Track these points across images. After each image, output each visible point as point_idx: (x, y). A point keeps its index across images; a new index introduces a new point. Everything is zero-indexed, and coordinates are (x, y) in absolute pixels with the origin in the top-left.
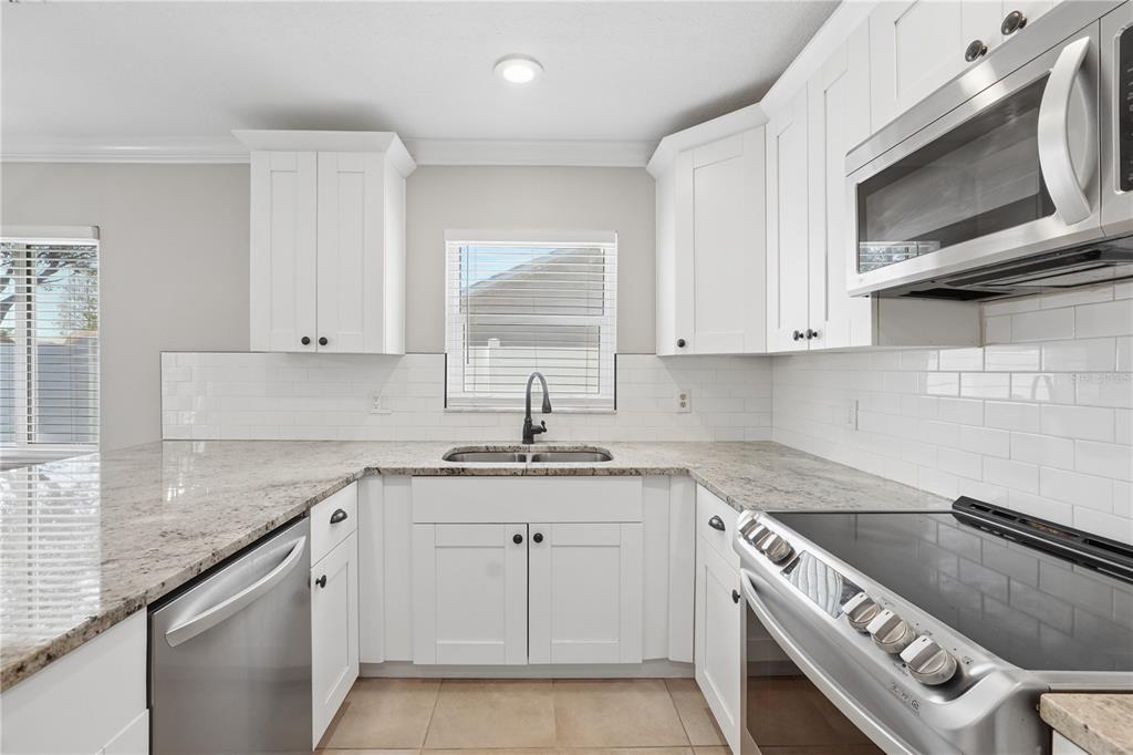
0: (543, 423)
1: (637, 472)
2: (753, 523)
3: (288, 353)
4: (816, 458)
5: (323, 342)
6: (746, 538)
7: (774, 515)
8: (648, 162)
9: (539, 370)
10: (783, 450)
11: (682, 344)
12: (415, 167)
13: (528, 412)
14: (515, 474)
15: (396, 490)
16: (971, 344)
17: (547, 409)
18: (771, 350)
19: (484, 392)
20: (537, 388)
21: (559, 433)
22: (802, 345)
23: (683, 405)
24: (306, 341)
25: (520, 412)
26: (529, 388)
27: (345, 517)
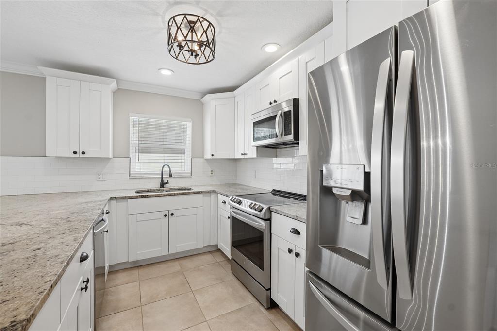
0: (168, 181)
1: (201, 192)
2: (233, 197)
3: (56, 157)
4: (247, 186)
5: (83, 153)
6: (232, 201)
7: (237, 196)
8: (202, 98)
9: (167, 163)
10: (239, 185)
11: (212, 155)
12: (117, 88)
13: (162, 177)
14: (165, 196)
15: (122, 204)
16: (275, 157)
17: (171, 176)
18: (236, 158)
19: (144, 171)
20: (166, 169)
21: (173, 184)
22: (243, 157)
23: (212, 174)
24: (75, 153)
25: (159, 178)
26: (162, 169)
27: (109, 212)
